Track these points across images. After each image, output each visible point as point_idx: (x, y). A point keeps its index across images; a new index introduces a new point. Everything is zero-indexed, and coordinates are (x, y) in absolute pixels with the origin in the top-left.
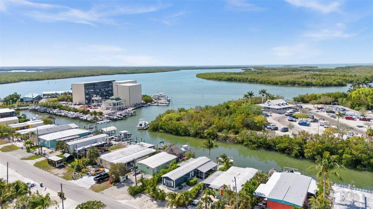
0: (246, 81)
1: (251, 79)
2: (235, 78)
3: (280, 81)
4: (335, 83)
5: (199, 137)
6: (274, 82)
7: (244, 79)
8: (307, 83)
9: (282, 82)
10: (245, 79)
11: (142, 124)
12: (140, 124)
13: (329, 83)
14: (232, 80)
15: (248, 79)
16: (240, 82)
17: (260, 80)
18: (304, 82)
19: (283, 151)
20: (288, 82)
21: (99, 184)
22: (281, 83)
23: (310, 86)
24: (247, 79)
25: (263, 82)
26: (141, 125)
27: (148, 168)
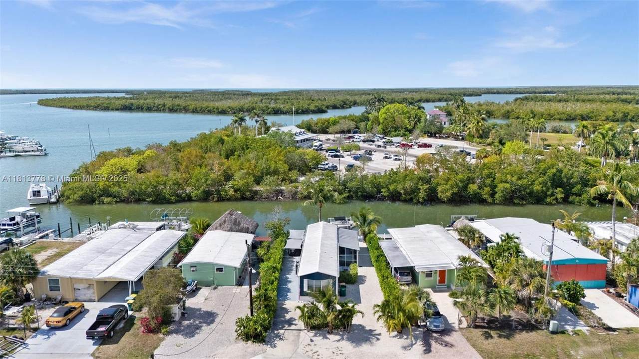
0: (163, 110)
1: (173, 106)
2: (139, 105)
3: (229, 107)
4: (312, 107)
5: (215, 199)
6: (220, 110)
7: (157, 107)
8: (273, 108)
9: (233, 109)
10: (160, 105)
11: (39, 192)
12: (34, 192)
13: (306, 108)
14: (133, 110)
15: (167, 106)
16: (151, 112)
17: (191, 107)
18: (269, 109)
19: (395, 197)
20: (243, 109)
21: (115, 345)
22: (233, 111)
23: (278, 113)
24: (164, 105)
25: (198, 109)
26: (37, 193)
27: (220, 270)
